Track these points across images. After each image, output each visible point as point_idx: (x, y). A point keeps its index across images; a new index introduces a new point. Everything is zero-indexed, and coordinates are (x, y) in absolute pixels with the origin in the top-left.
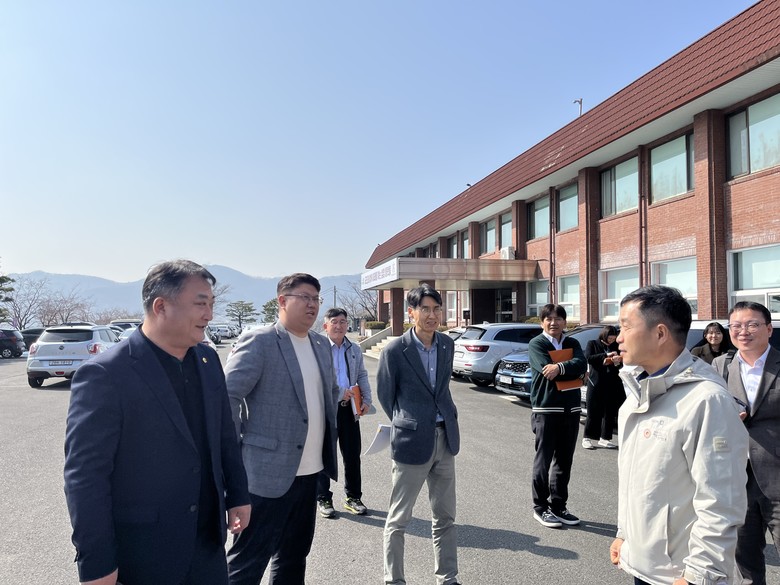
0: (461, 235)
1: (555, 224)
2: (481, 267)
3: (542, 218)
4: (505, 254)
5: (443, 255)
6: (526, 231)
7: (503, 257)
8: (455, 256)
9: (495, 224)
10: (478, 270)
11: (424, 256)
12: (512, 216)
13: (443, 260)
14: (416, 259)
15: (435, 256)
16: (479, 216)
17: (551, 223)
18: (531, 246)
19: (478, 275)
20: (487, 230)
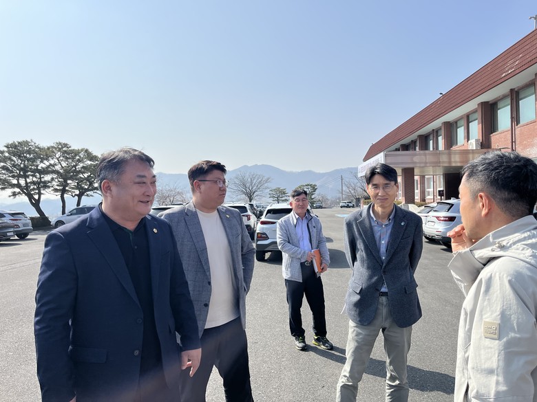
0: (436, 133)
1: (515, 118)
2: (453, 156)
3: (504, 115)
4: (473, 145)
5: (421, 149)
6: (490, 126)
7: (470, 148)
8: (431, 149)
9: (463, 122)
10: (450, 158)
11: (407, 150)
12: (478, 115)
13: (422, 152)
14: (401, 152)
15: (415, 150)
16: (450, 117)
17: (512, 118)
18: (494, 138)
19: (450, 162)
20: (457, 128)
